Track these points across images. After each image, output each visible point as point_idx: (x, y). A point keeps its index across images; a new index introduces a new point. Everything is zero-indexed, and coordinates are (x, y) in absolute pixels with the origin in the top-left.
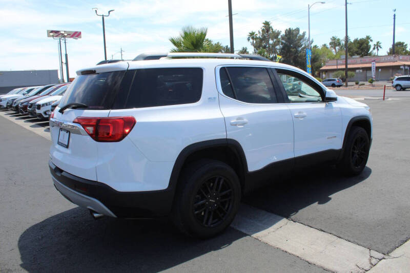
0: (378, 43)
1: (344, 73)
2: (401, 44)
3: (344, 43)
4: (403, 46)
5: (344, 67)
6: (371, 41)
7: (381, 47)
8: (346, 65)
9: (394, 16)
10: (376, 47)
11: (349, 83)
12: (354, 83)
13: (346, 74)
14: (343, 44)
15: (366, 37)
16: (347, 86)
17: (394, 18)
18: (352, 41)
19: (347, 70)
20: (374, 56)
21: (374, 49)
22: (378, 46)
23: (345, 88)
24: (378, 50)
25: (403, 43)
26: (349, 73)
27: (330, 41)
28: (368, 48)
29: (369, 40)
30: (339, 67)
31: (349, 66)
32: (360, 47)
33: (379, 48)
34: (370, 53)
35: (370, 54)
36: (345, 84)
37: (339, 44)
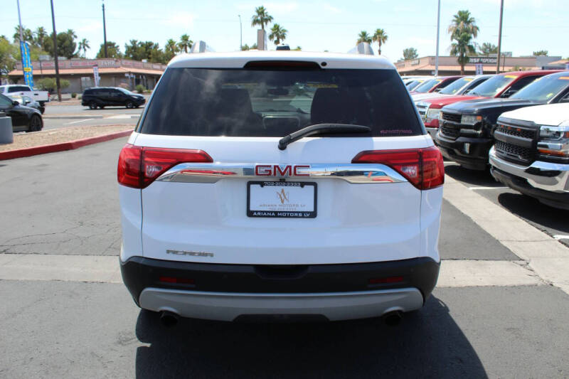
0: (84, 40)
1: (54, 81)
2: (112, 45)
3: (37, 36)
4: (114, 47)
5: (53, 72)
6: (76, 37)
7: (88, 47)
8: (57, 69)
9: (103, 6)
10: (82, 46)
11: (63, 96)
12: (69, 96)
13: (58, 82)
14: (35, 38)
15: (67, 31)
16: (60, 100)
17: (104, 10)
18: (49, 35)
19: (58, 76)
20: (82, 58)
21: (80, 48)
22: (84, 44)
23: (59, 103)
24: (85, 50)
25: (114, 44)
26: (62, 81)
27: (15, 32)
28: (72, 46)
29: (73, 36)
30: (45, 72)
31: (61, 72)
32: (62, 44)
33: (86, 47)
34: (76, 54)
35: (76, 56)
36: (57, 97)
37: (31, 38)
